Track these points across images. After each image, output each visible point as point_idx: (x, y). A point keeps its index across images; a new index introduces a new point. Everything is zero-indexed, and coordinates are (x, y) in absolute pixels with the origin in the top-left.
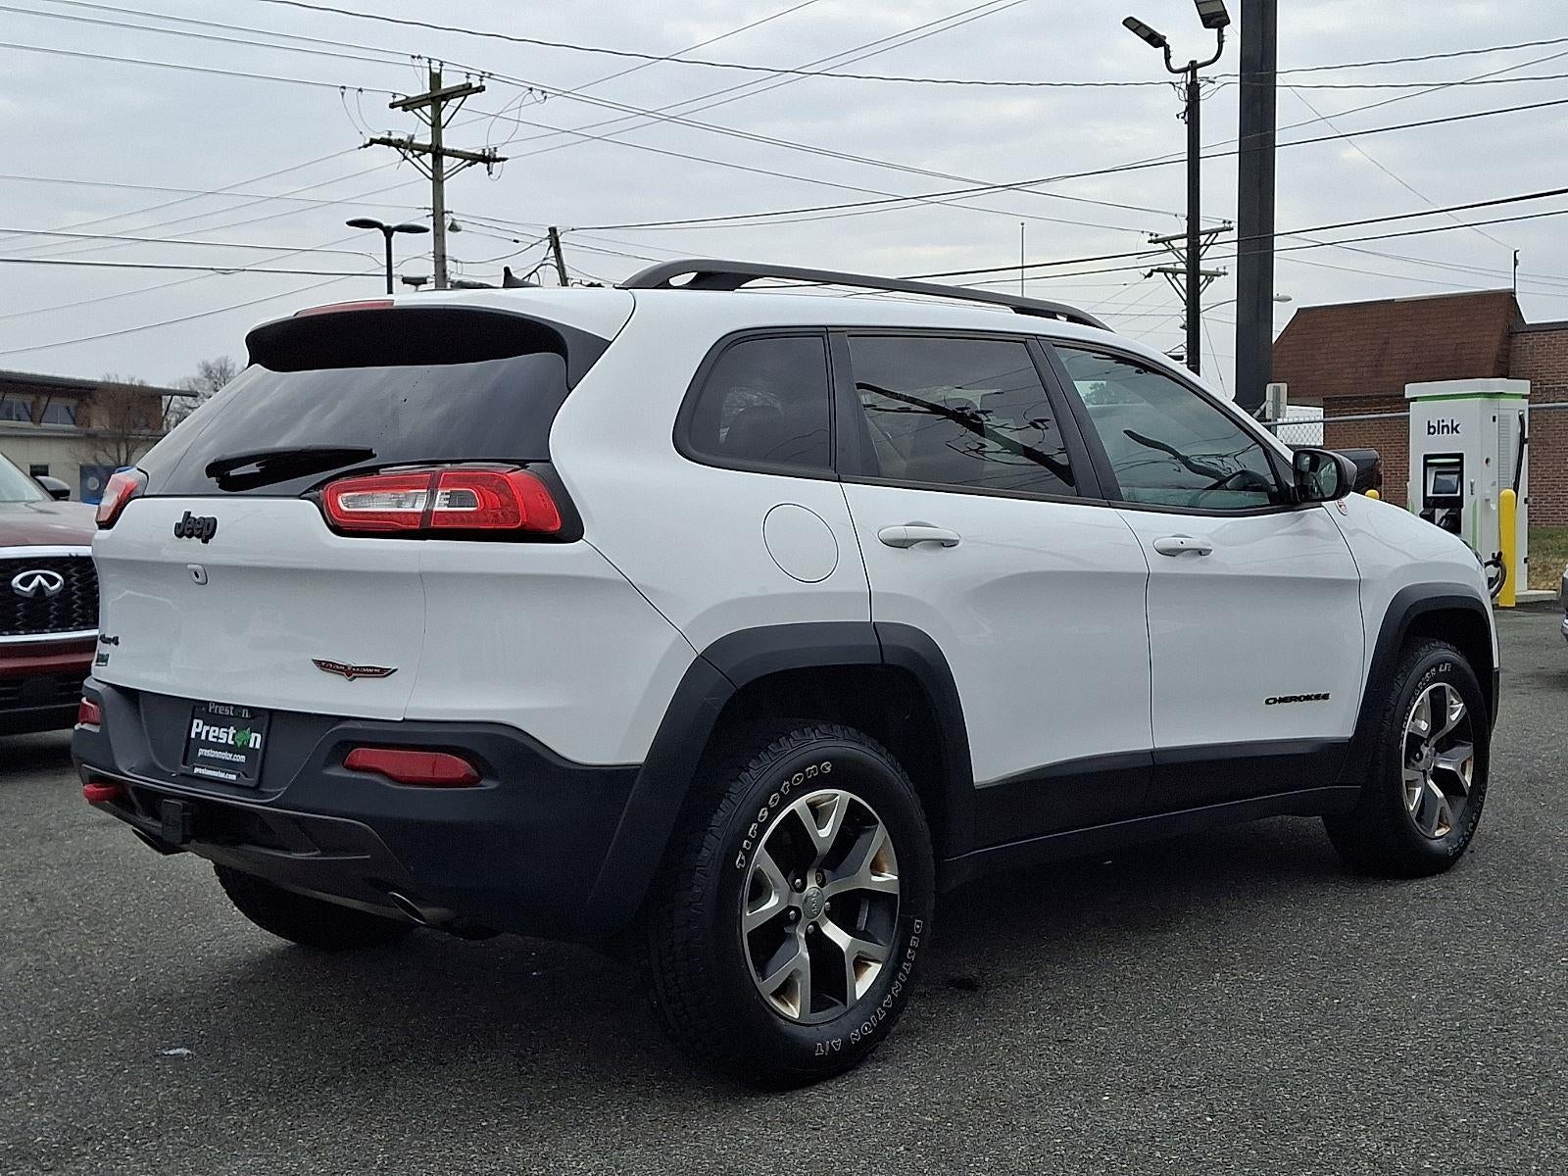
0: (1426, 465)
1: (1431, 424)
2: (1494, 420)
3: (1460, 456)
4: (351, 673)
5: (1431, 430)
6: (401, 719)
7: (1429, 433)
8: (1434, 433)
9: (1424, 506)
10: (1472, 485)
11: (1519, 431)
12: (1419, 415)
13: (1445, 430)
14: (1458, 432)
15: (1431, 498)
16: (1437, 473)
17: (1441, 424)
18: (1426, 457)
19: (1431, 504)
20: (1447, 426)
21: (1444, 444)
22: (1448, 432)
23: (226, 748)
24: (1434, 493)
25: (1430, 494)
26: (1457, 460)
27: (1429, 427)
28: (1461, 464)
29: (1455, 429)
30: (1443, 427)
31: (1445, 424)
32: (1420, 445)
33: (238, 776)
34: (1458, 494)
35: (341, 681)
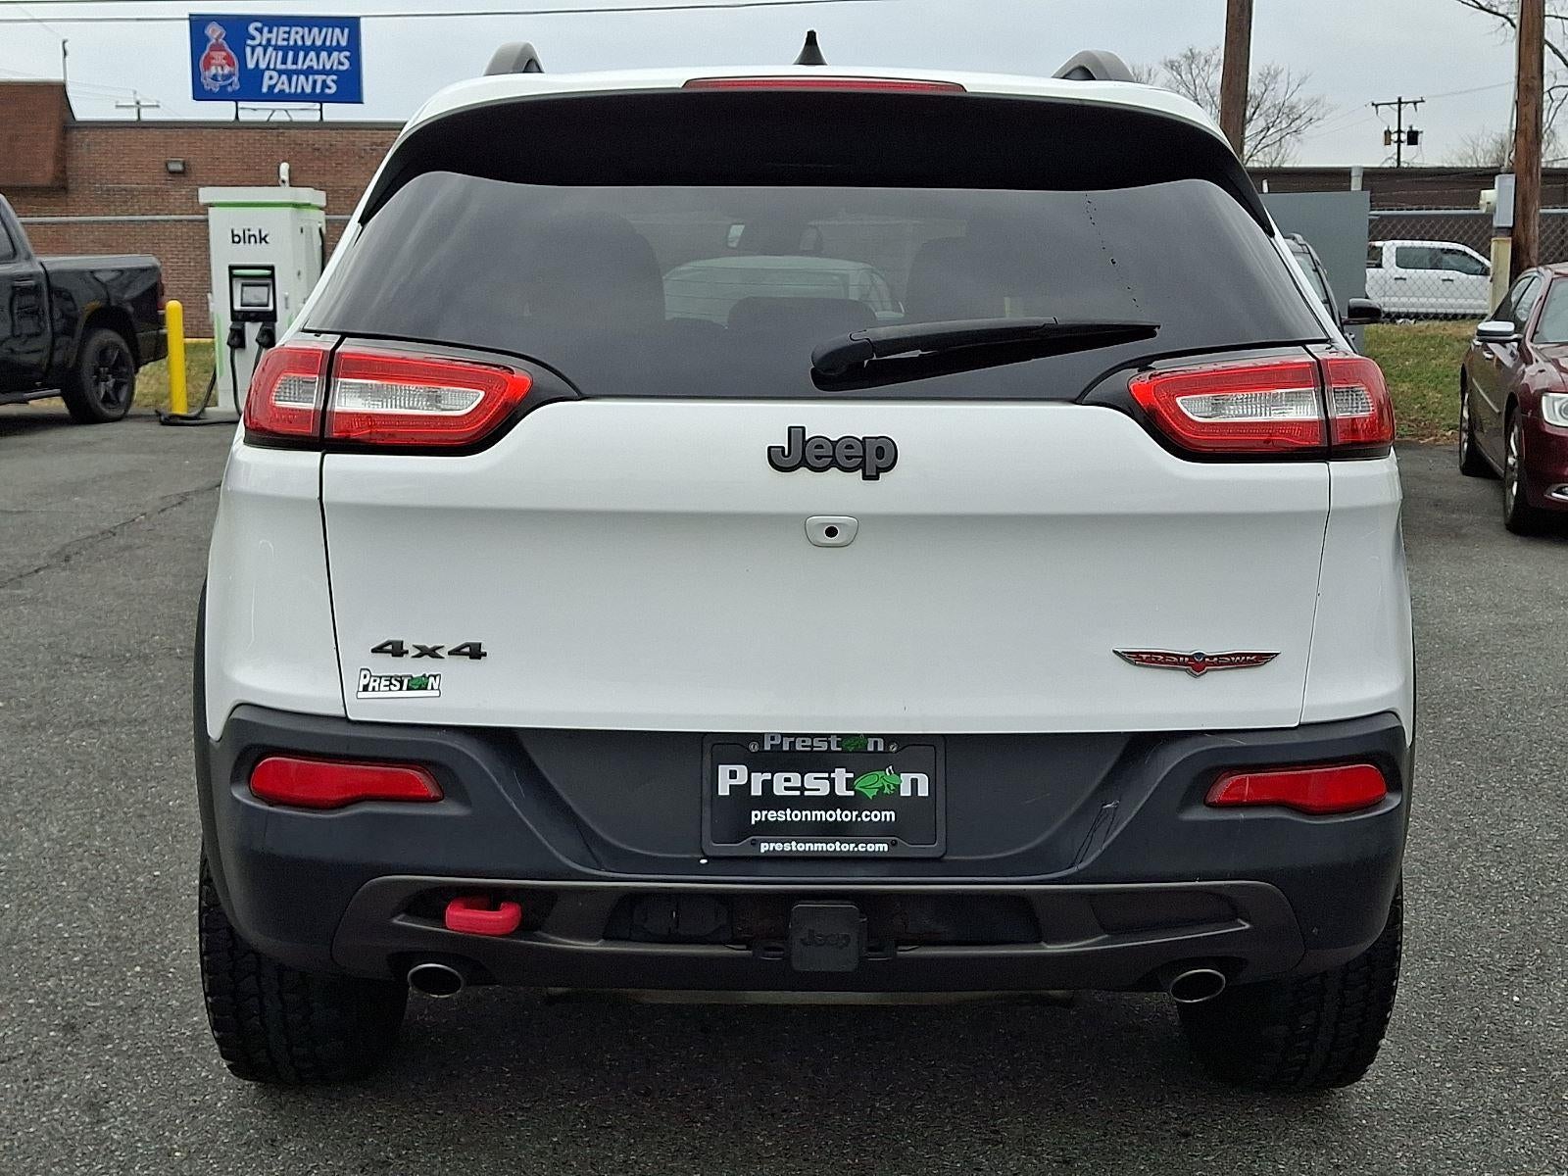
0: (232, 277)
1: (235, 233)
2: (302, 231)
3: (272, 268)
4: (1197, 665)
5: (236, 239)
6: (1296, 725)
7: (233, 242)
8: (239, 242)
9: (232, 320)
10: (286, 299)
11: (320, 244)
12: (220, 224)
13: (252, 239)
14: (266, 242)
15: (239, 312)
16: (243, 285)
17: (247, 232)
18: (231, 268)
19: (240, 318)
20: (254, 236)
21: (251, 255)
22: (256, 242)
23: (831, 801)
24: (242, 305)
25: (237, 307)
26: (267, 272)
27: (233, 236)
28: (272, 277)
29: (263, 239)
30: (250, 237)
31: (251, 233)
32: (223, 255)
33: (893, 844)
34: (271, 308)
35: (1180, 679)
